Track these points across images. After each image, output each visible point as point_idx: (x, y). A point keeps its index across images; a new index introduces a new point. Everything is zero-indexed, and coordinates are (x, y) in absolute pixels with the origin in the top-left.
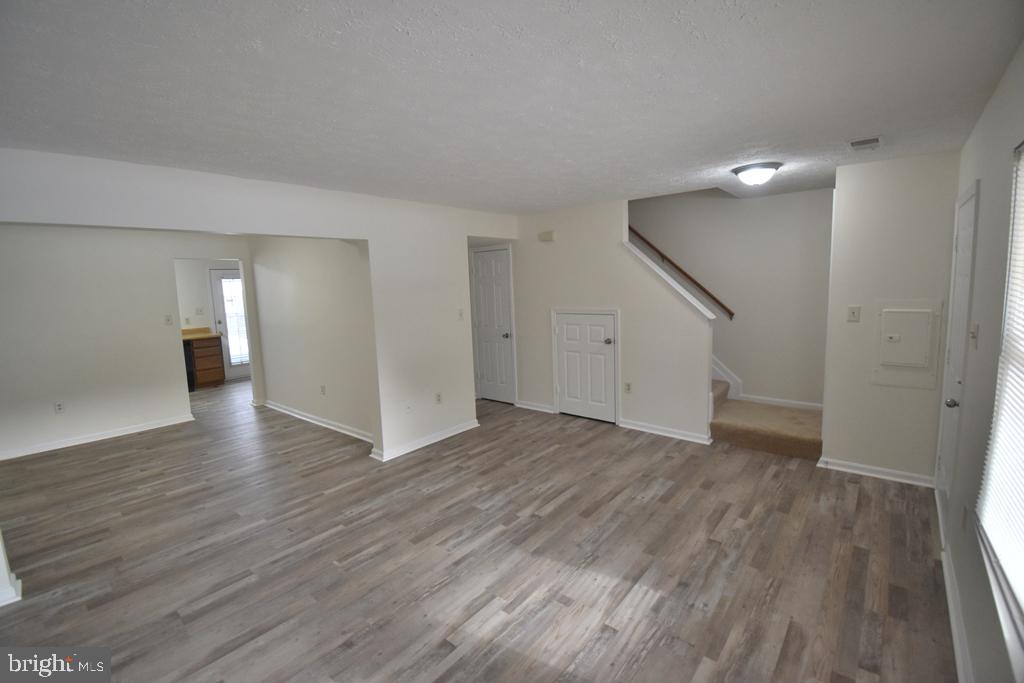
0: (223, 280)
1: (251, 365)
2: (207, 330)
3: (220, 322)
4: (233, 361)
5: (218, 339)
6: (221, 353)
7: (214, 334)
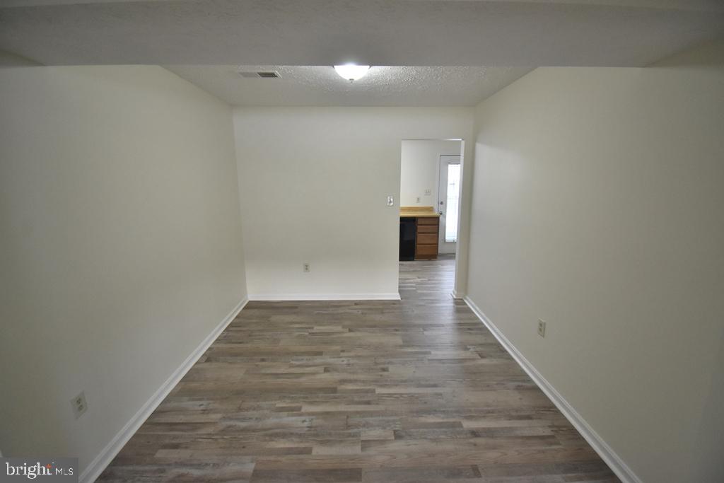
0: (450, 166)
1: (458, 245)
2: (431, 209)
3: (442, 203)
4: (447, 238)
5: (437, 218)
6: (437, 233)
7: (435, 214)
